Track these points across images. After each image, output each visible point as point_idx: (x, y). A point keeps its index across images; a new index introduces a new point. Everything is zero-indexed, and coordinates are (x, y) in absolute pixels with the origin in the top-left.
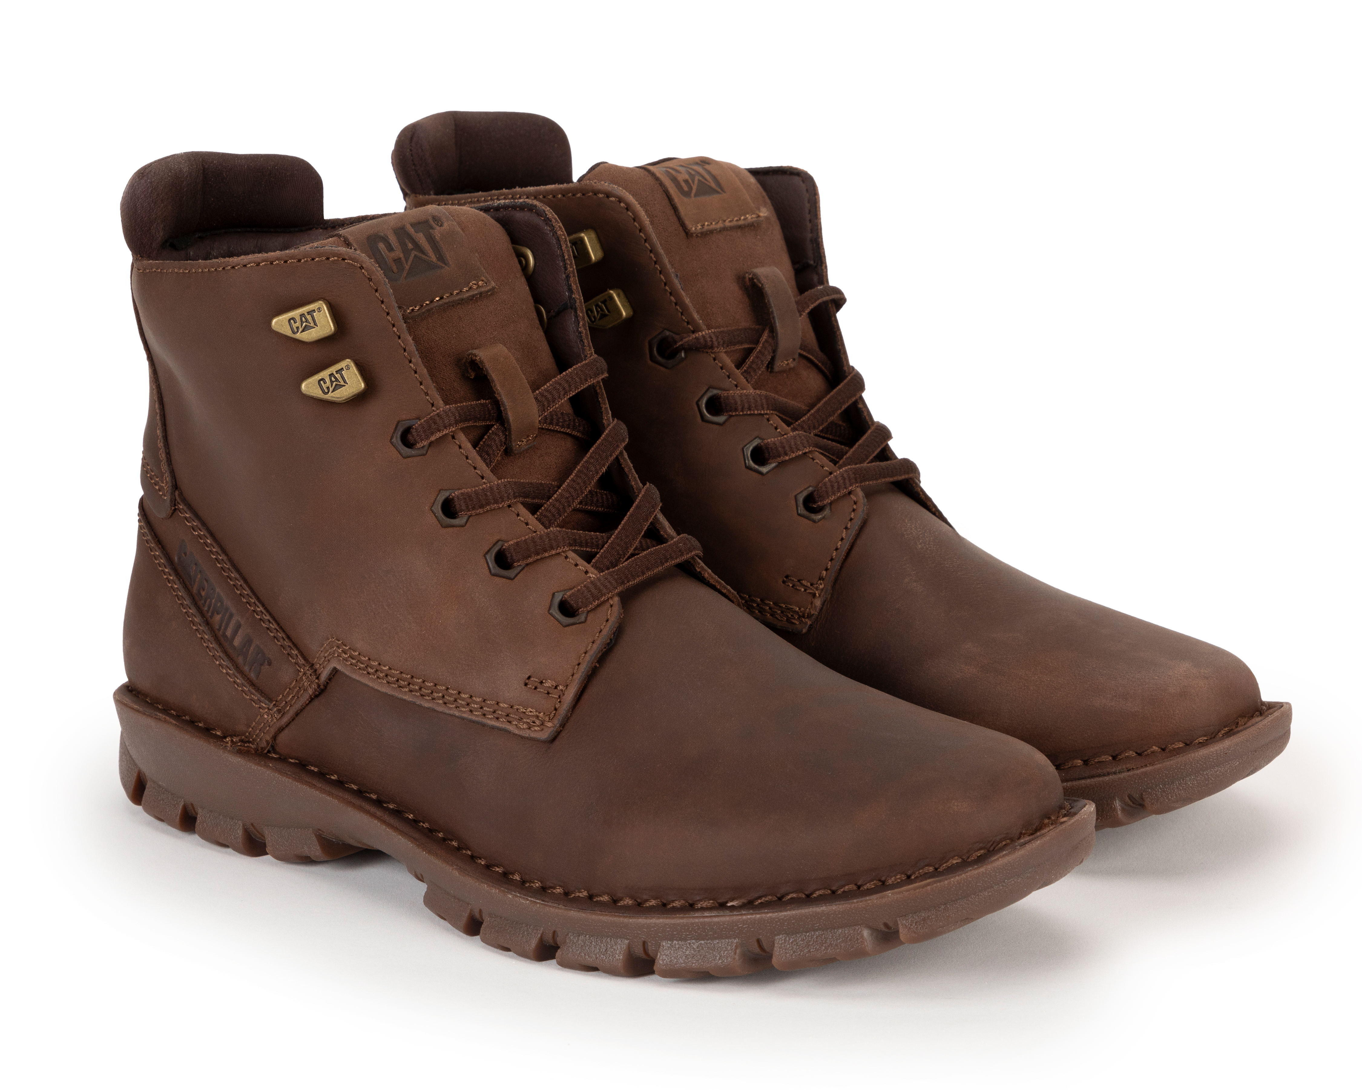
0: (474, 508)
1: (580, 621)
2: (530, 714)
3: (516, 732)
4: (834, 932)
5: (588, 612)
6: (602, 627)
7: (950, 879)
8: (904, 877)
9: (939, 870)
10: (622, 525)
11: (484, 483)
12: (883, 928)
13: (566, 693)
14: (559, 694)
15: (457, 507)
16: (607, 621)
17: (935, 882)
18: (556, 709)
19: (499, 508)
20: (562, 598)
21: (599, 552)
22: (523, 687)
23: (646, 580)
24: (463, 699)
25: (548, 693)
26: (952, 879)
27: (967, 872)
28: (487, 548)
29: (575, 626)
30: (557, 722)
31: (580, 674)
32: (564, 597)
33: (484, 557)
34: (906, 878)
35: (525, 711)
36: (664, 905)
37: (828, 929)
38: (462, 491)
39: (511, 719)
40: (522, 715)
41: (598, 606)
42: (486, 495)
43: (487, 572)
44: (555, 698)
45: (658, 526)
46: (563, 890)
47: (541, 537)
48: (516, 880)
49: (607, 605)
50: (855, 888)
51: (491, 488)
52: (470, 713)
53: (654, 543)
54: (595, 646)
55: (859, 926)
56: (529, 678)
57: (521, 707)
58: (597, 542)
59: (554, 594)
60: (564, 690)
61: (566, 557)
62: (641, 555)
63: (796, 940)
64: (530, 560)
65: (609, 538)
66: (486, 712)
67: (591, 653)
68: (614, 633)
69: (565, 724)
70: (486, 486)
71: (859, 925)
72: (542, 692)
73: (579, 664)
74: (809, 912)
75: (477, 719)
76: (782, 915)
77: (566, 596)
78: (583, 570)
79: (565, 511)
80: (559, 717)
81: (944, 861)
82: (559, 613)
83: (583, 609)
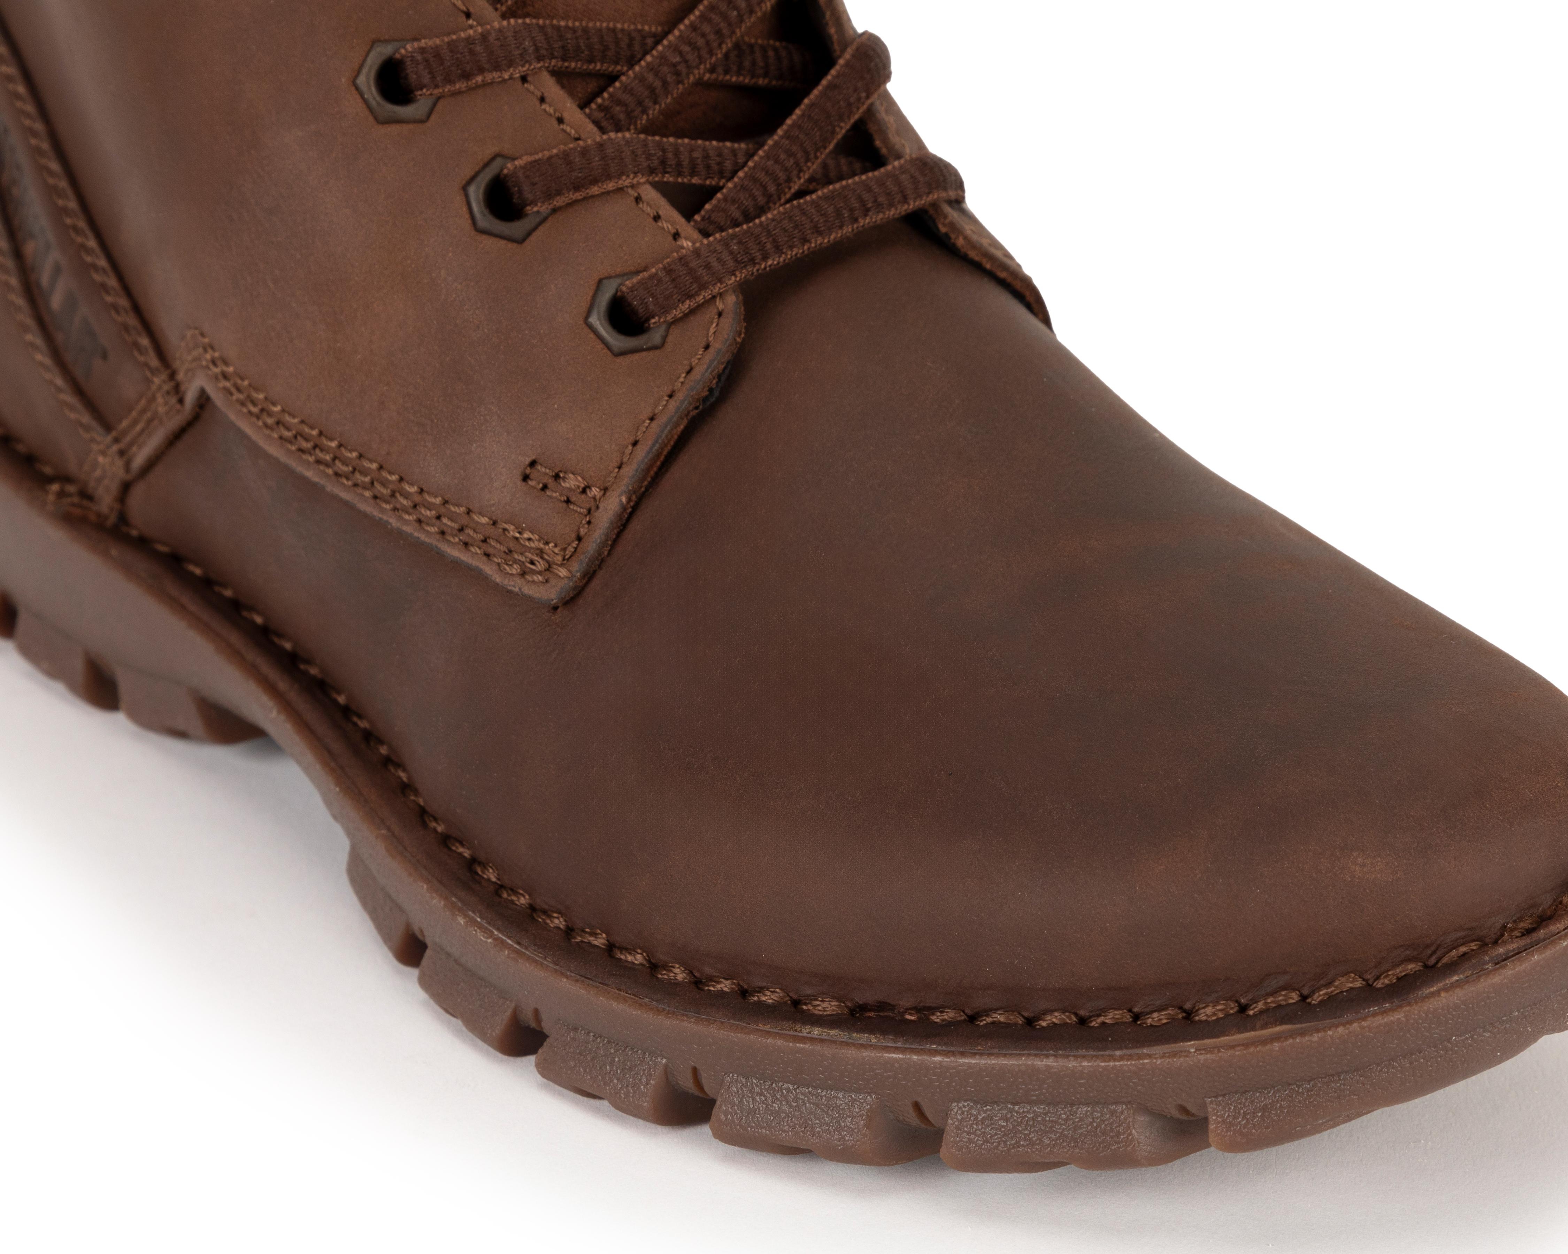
0: (448, 80)
1: (650, 345)
2: (527, 544)
3: (498, 578)
4: (1070, 1111)
5: (671, 324)
6: (694, 361)
7: (1324, 1030)
8: (1233, 1009)
9: (1309, 1000)
10: (785, 127)
11: (471, 27)
12: (1176, 1114)
13: (601, 506)
14: (588, 506)
15: (413, 77)
16: (707, 347)
17: (1292, 1035)
18: (579, 539)
19: (505, 81)
20: (617, 291)
21: (721, 188)
22: (519, 483)
23: (807, 256)
24: (406, 496)
25: (568, 501)
26: (1330, 1033)
27: (1364, 1019)
28: (468, 173)
29: (638, 354)
30: (577, 567)
31: (634, 466)
32: (621, 291)
33: (462, 192)
34: (1236, 1009)
35: (517, 535)
36: (744, 993)
37: (1059, 1103)
38: (423, 43)
39: (490, 551)
40: (512, 545)
41: (692, 312)
42: (472, 52)
43: (467, 223)
44: (580, 513)
45: (872, 128)
46: (566, 921)
47: (584, 152)
48: (489, 880)
49: (712, 312)
50: (1128, 1018)
51: (484, 37)
52: (417, 525)
53: (857, 166)
54: (673, 404)
55: (1124, 1107)
56: (533, 464)
57: (512, 527)
58: (719, 164)
59: (600, 282)
60: (598, 497)
61: (638, 199)
62: (820, 193)
63: (990, 1118)
64: (559, 201)
65: (750, 155)
66: (445, 529)
67: (661, 420)
68: (719, 376)
69: (595, 572)
70: (475, 31)
71: (1123, 1103)
72: (556, 498)
73: (635, 444)
74: (1019, 1065)
75: (427, 540)
76: (964, 1064)
77: (624, 289)
78: (669, 232)
79: (667, 92)
80: (582, 557)
81: (1322, 982)
82: (607, 325)
83: (657, 318)
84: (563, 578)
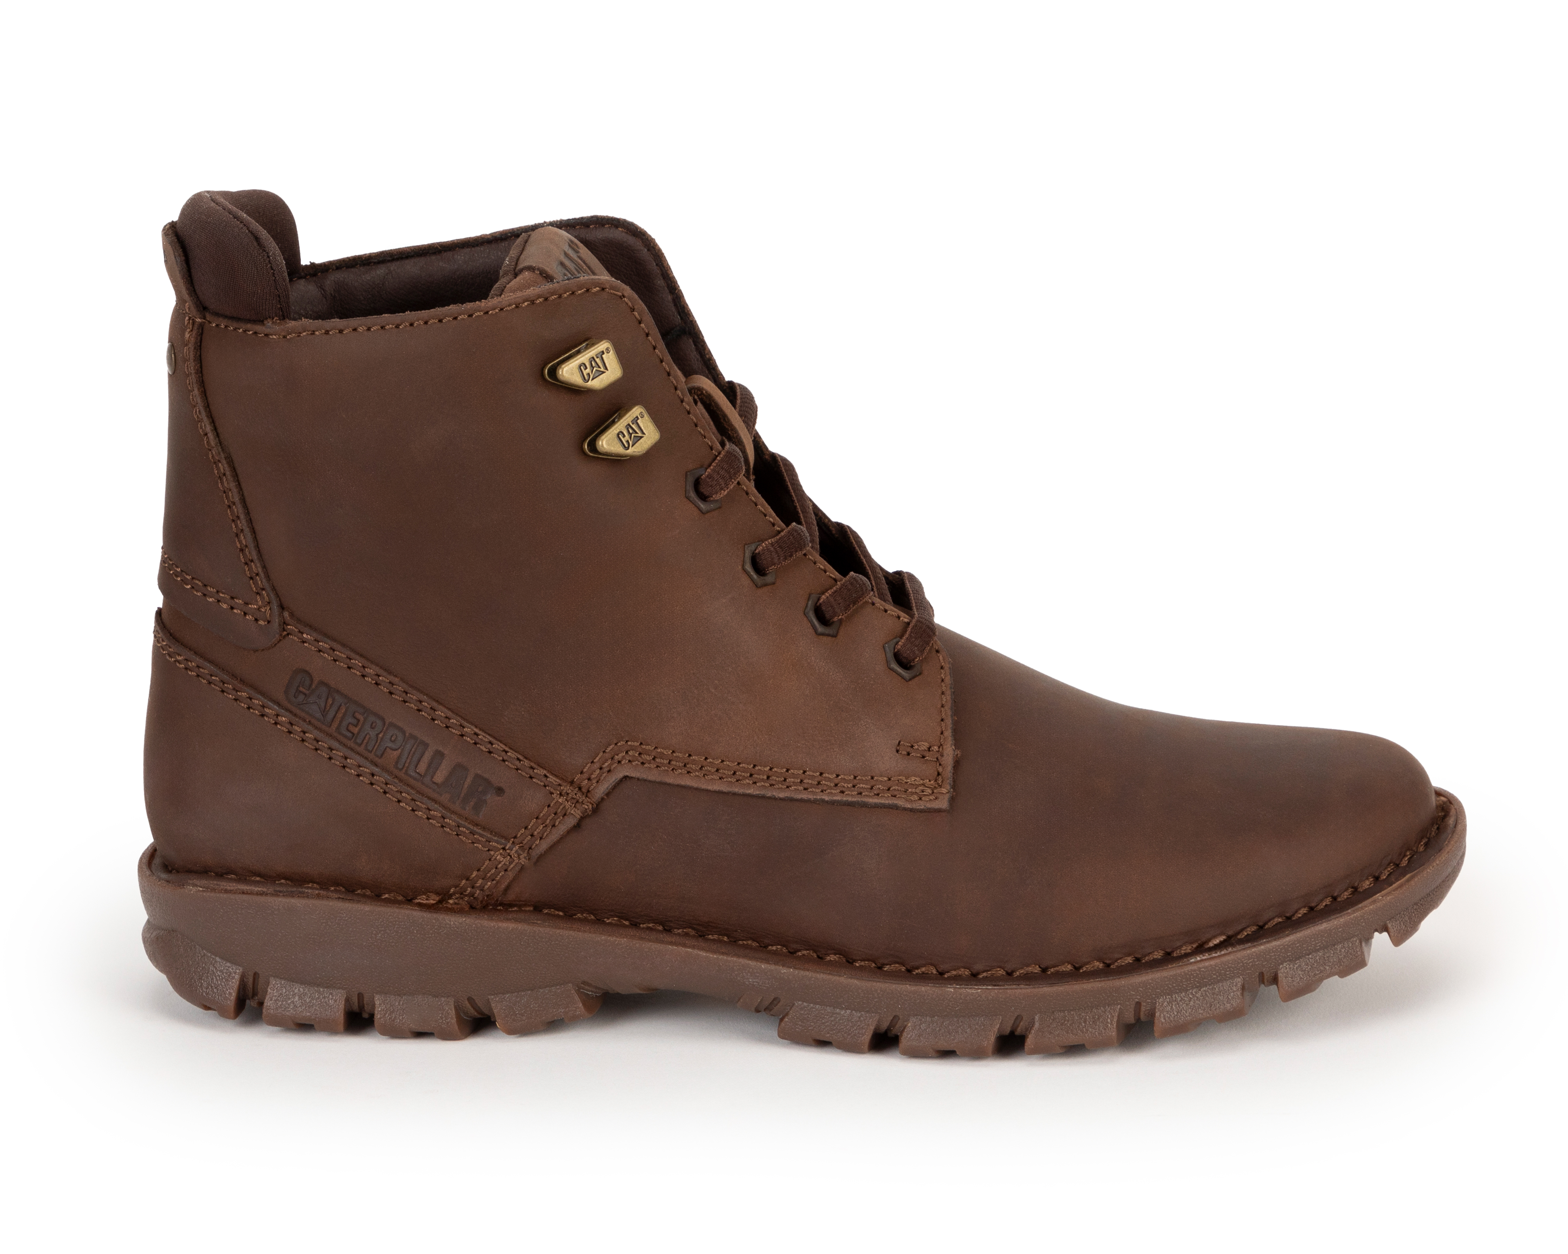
1: (919, 673)
2: (915, 783)
3: (907, 805)
6: (942, 676)
13: (943, 754)
14: (936, 756)
15: (765, 562)
16: (943, 668)
18: (940, 774)
20: (894, 650)
22: (896, 755)
24: (828, 780)
25: (924, 757)
28: (804, 603)
29: (917, 679)
30: (947, 787)
31: (948, 730)
33: (804, 615)
35: (907, 780)
38: (762, 545)
39: (895, 793)
40: (906, 786)
43: (814, 632)
44: (934, 761)
46: (1005, 970)
48: (930, 973)
49: (934, 651)
52: (842, 794)
56: (898, 743)
57: (902, 777)
59: (884, 647)
60: (939, 751)
61: (873, 604)
66: (862, 790)
69: (957, 789)
72: (918, 757)
73: (943, 720)
75: (854, 799)
77: (897, 648)
78: (895, 616)
80: (947, 782)
82: (898, 667)
83: (918, 658)
84: (945, 794)
